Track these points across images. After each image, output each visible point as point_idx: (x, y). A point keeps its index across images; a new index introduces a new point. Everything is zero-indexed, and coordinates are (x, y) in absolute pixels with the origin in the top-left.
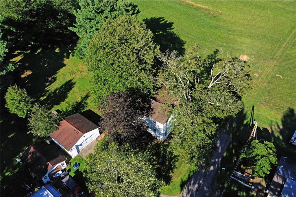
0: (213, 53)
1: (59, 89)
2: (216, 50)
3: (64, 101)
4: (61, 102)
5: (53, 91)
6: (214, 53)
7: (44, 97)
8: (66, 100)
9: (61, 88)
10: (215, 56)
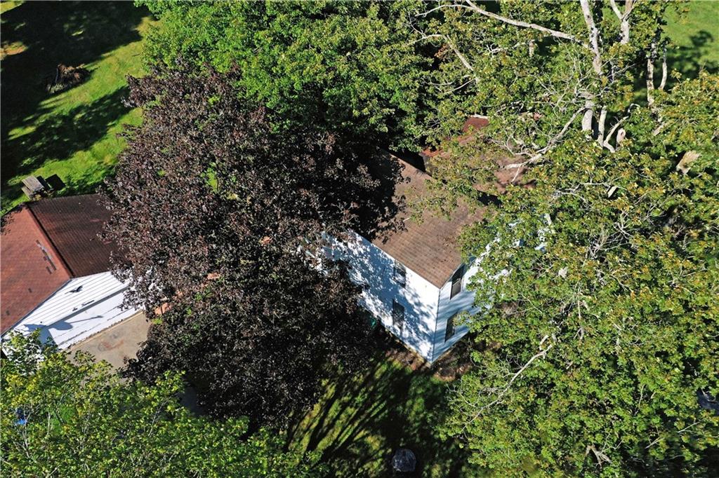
0: (687, 42)
1: (87, 106)
2: (701, 32)
3: (87, 147)
4: (77, 149)
5: (64, 114)
6: (690, 42)
7: (26, 127)
8: (97, 147)
9: (95, 105)
10: (696, 52)
